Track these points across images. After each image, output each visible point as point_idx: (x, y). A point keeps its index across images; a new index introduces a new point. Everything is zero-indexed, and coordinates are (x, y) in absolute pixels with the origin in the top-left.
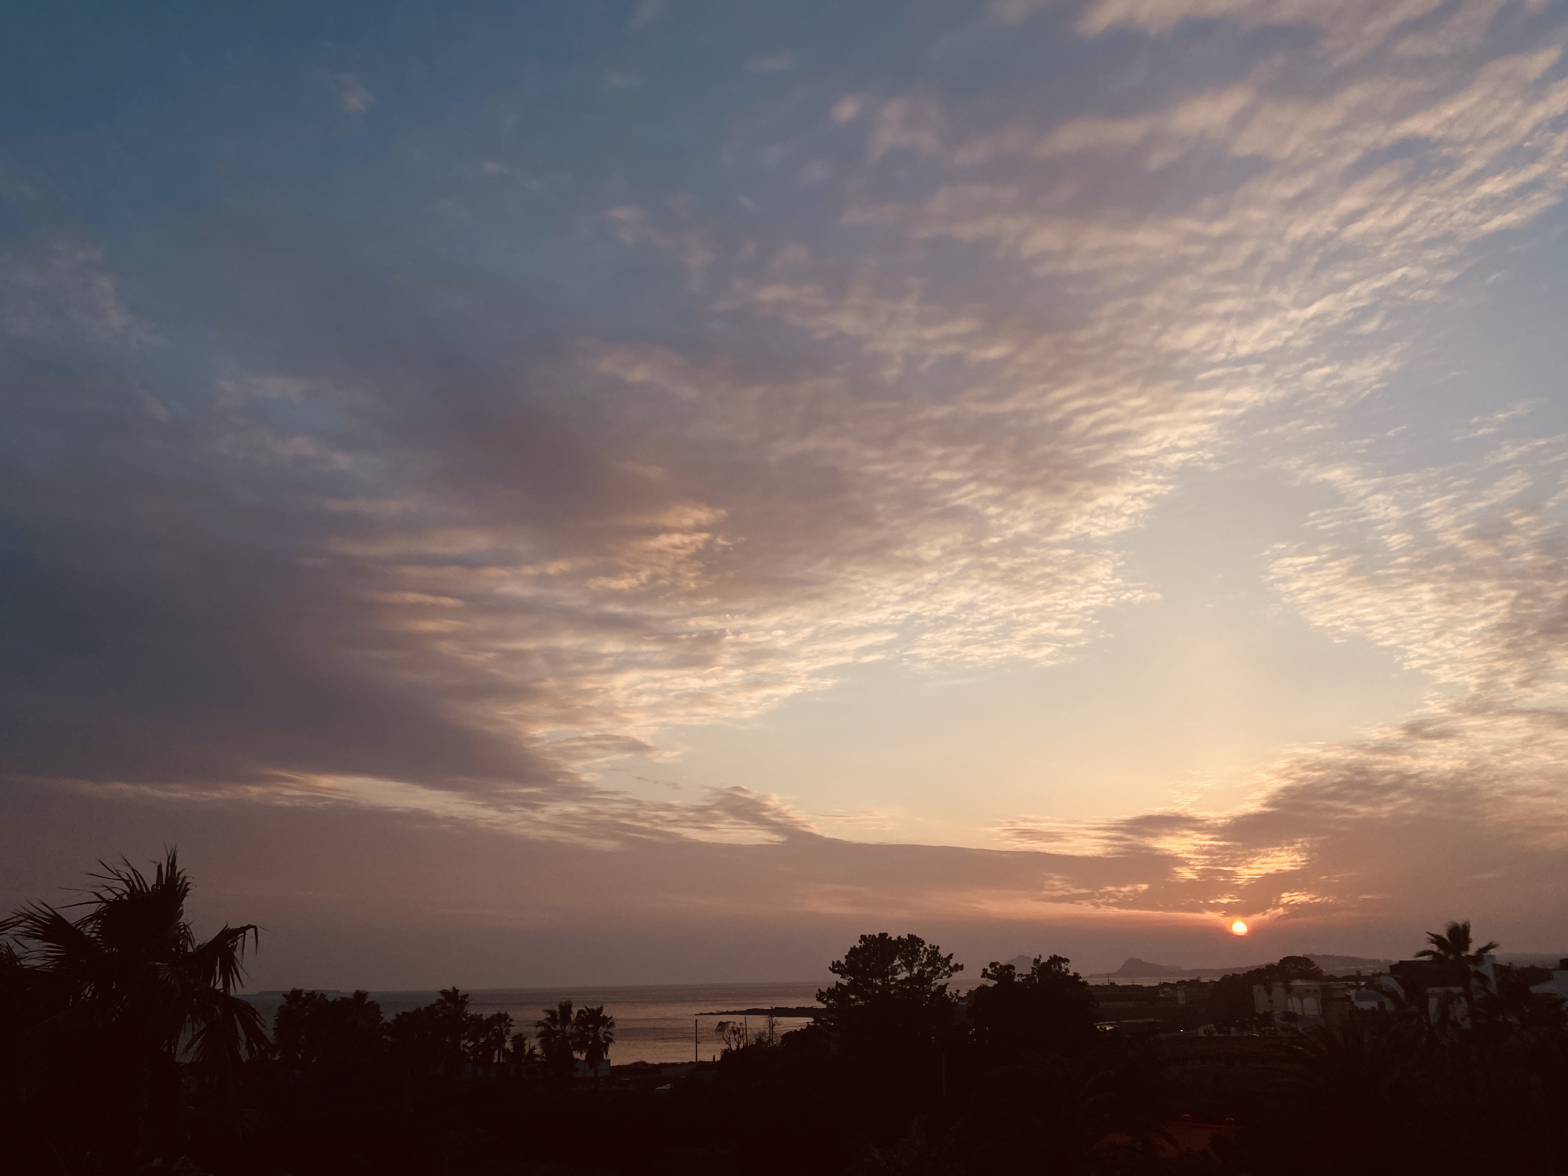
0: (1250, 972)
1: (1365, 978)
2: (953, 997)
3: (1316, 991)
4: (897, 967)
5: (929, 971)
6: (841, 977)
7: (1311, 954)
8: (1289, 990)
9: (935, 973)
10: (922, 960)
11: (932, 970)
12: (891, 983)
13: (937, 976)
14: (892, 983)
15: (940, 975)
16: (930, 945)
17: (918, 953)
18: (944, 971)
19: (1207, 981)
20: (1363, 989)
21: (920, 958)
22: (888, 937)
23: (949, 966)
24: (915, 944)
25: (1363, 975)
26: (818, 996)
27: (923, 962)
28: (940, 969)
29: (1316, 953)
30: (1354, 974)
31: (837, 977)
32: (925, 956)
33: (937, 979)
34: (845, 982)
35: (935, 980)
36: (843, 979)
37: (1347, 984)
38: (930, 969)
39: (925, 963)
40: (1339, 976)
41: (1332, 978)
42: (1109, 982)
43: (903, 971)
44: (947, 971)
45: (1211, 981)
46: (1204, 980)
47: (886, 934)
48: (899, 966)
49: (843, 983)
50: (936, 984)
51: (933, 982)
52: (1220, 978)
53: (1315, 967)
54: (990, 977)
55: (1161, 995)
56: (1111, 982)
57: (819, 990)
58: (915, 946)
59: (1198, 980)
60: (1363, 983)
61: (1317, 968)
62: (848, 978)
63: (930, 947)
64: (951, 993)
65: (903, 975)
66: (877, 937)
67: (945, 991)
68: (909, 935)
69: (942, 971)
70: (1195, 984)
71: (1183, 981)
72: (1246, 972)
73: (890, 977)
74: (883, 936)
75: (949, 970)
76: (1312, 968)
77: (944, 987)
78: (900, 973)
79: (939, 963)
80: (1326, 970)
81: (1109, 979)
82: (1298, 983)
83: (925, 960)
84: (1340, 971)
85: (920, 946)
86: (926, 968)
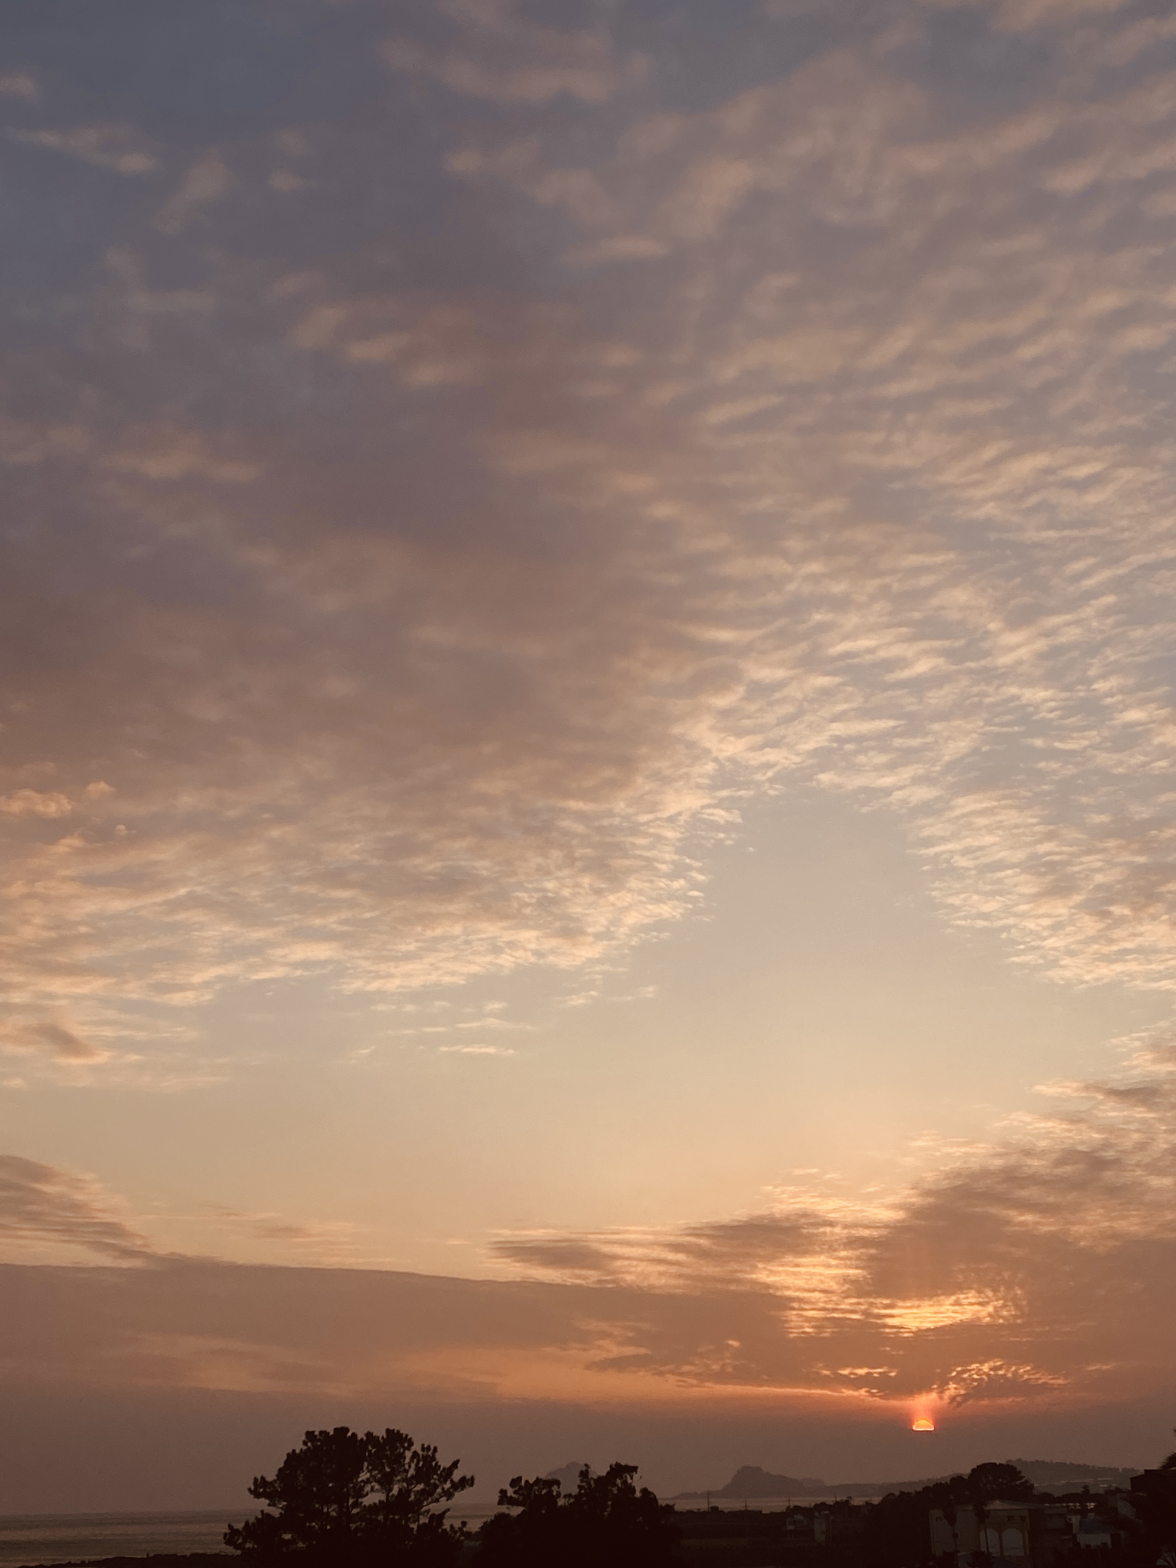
0: (926, 1489)
1: (1095, 1497)
2: (456, 1532)
3: (1022, 1518)
4: (362, 1484)
5: (418, 1491)
6: (269, 1505)
7: (1019, 1460)
8: (982, 1516)
9: (427, 1494)
10: (407, 1471)
11: (423, 1490)
12: (352, 1512)
13: (430, 1500)
14: (355, 1511)
15: (436, 1496)
16: (423, 1445)
17: (402, 1460)
18: (443, 1489)
19: (861, 1504)
20: (1090, 1514)
21: (405, 1469)
22: (349, 1434)
23: (452, 1481)
24: (398, 1445)
25: (1091, 1492)
26: (228, 1536)
27: (409, 1475)
28: (436, 1486)
29: (1029, 1458)
30: (1080, 1490)
31: (263, 1504)
32: (413, 1466)
33: (431, 1503)
34: (275, 1512)
35: (427, 1505)
36: (271, 1508)
37: (1068, 1506)
38: (420, 1487)
39: (412, 1477)
40: (1057, 1494)
41: (1047, 1497)
42: (710, 1506)
43: (372, 1490)
44: (448, 1490)
45: (867, 1503)
46: (857, 1501)
47: (346, 1430)
48: (368, 1481)
49: (272, 1513)
50: (428, 1511)
51: (424, 1509)
52: (881, 1498)
53: (1023, 1481)
54: (512, 1502)
55: (790, 1527)
56: (713, 1505)
57: (230, 1527)
58: (397, 1448)
59: (847, 1502)
60: (1092, 1505)
61: (1027, 1482)
62: (281, 1506)
63: (423, 1449)
64: (452, 1526)
65: (373, 1497)
66: (332, 1433)
67: (442, 1524)
68: (388, 1430)
69: (439, 1490)
70: (843, 1508)
71: (823, 1504)
72: (920, 1489)
73: (351, 1501)
74: (341, 1431)
75: (451, 1487)
76: (1018, 1483)
77: (442, 1516)
78: (367, 1494)
79: (435, 1477)
80: (1041, 1484)
81: (710, 1500)
82: (997, 1505)
83: (412, 1472)
84: (1058, 1486)
85: (405, 1449)
86: (412, 1487)
